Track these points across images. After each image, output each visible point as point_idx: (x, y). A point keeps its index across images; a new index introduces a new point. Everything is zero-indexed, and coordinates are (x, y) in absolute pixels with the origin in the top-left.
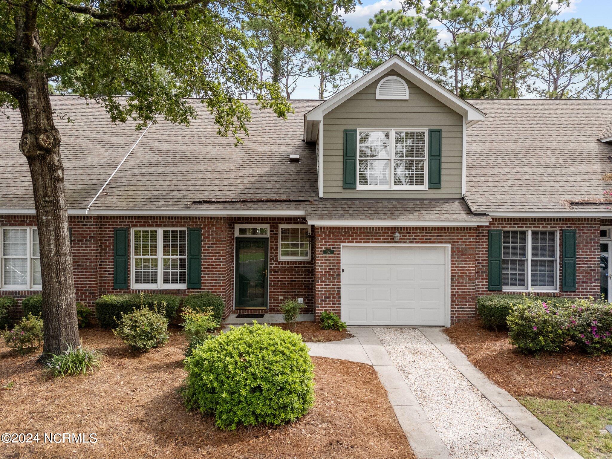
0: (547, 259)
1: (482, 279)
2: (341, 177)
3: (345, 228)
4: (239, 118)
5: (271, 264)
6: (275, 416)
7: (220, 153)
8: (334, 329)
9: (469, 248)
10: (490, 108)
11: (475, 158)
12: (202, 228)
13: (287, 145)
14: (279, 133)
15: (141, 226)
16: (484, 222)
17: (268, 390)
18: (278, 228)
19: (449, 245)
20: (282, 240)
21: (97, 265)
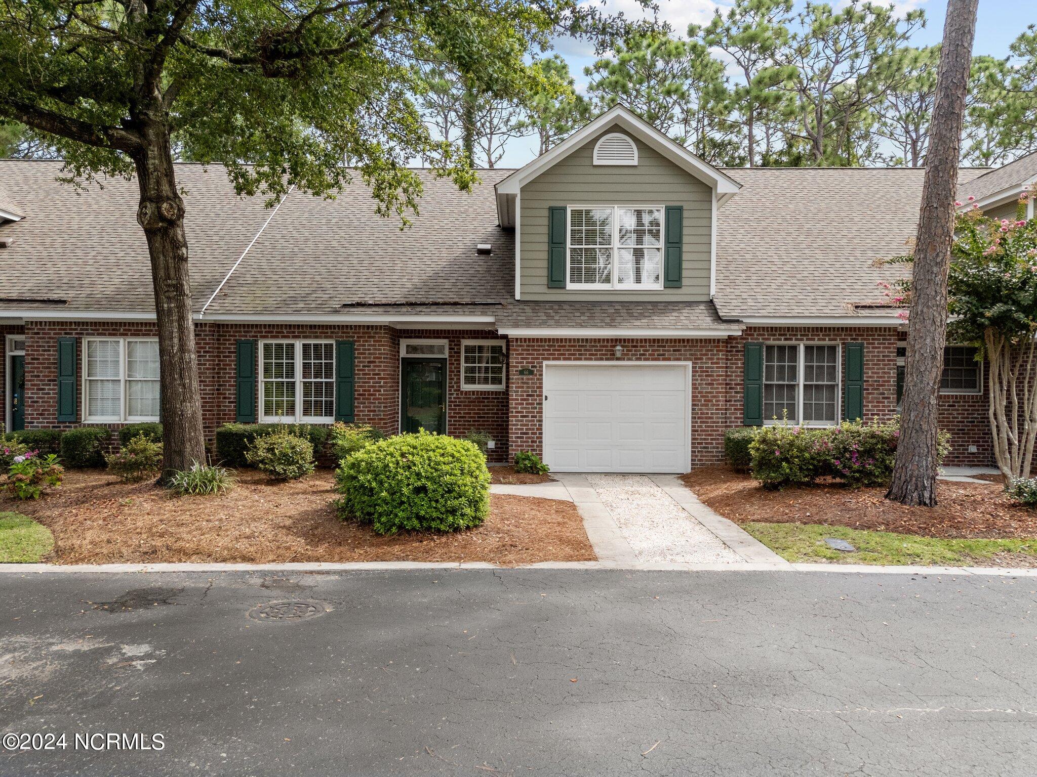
0: (825, 383)
1: (735, 409)
2: (545, 272)
3: (549, 339)
4: (405, 191)
5: (450, 394)
6: (442, 520)
7: (381, 242)
8: (533, 473)
9: (717, 367)
10: (773, 182)
11: (738, 248)
12: (356, 341)
13: (475, 231)
14: (464, 215)
15: (272, 337)
16: (736, 331)
17: (434, 491)
18: (459, 345)
19: (690, 363)
20: (466, 362)
21: (213, 390)
